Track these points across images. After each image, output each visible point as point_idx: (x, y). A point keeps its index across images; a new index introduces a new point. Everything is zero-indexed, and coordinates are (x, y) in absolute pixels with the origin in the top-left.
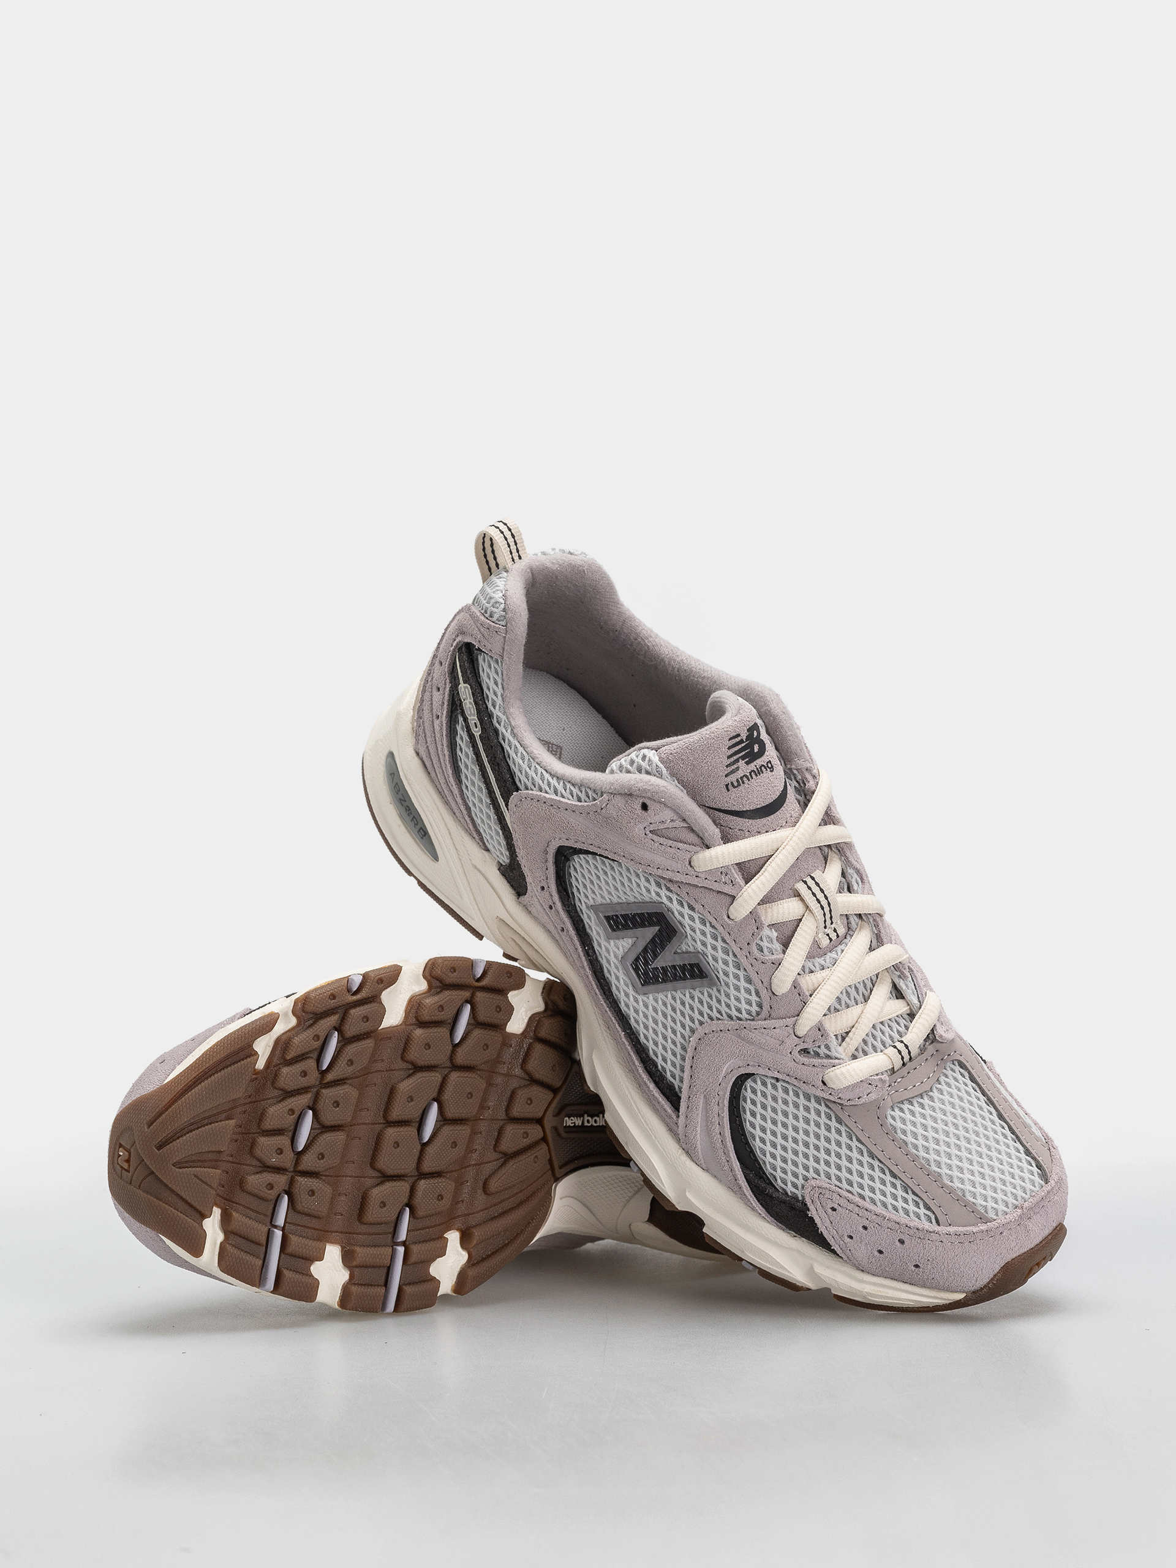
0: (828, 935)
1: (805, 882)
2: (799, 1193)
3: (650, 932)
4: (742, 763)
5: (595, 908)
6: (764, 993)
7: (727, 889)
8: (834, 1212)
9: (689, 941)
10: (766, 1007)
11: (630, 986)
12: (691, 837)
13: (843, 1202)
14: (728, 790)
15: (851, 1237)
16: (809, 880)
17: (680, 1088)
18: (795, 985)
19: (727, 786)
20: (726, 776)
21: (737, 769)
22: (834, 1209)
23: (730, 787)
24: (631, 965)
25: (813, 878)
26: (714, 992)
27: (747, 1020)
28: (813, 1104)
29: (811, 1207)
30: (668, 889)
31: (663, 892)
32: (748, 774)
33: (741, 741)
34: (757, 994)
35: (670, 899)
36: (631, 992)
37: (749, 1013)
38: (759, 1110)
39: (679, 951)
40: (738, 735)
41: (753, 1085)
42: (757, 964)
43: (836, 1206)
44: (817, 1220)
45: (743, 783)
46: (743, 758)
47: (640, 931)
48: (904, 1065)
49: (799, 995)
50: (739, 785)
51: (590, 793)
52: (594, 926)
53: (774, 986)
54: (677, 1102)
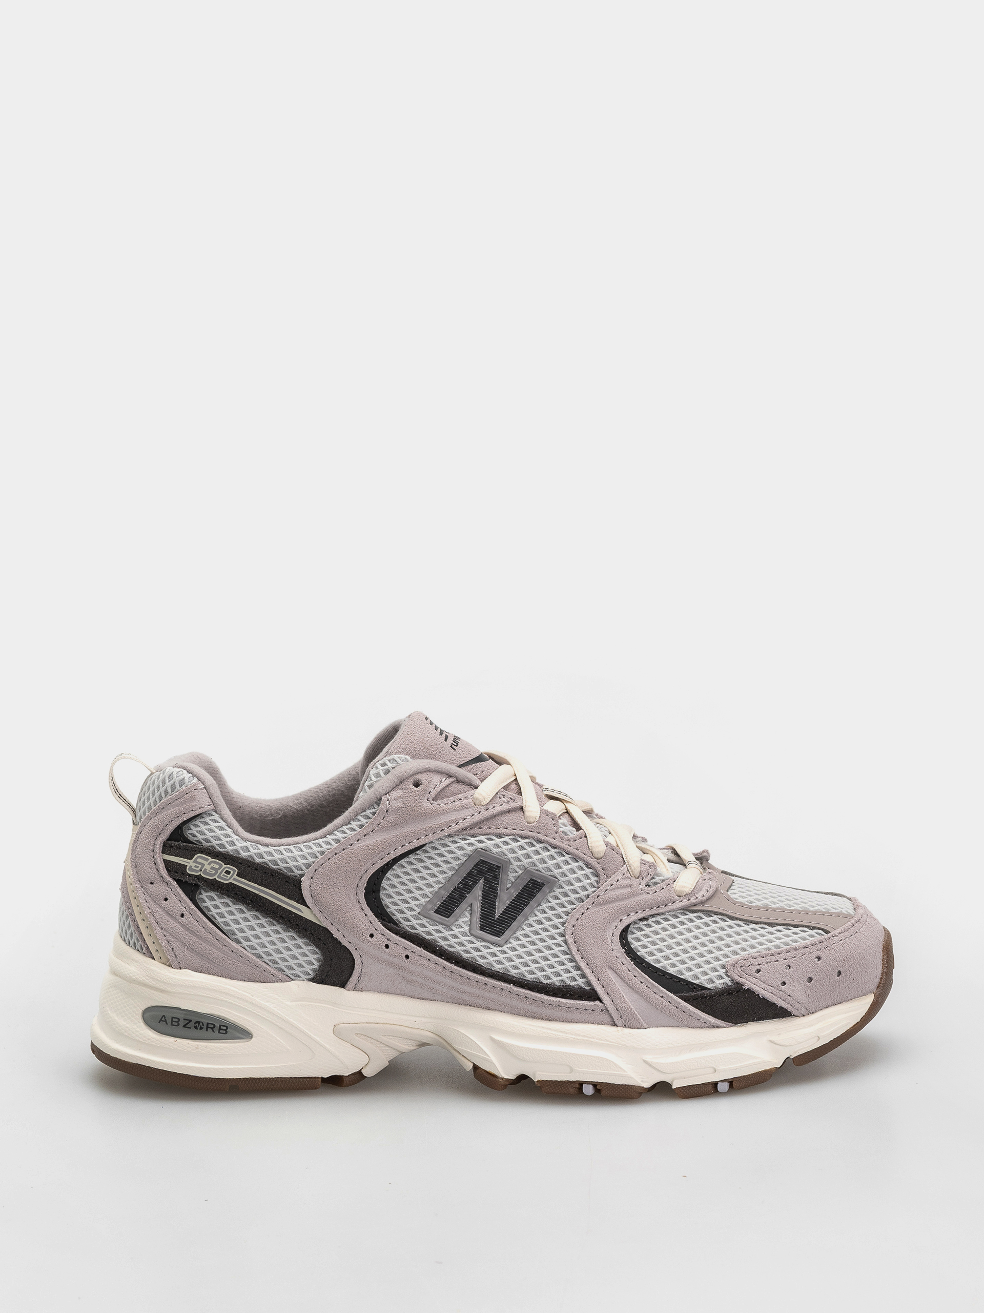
2: (727, 980)
3: (478, 892)
4: (445, 733)
6: (592, 861)
7: (513, 805)
8: (760, 972)
9: (515, 864)
10: (601, 873)
11: (492, 946)
12: (461, 787)
13: (760, 960)
15: (784, 983)
17: (589, 983)
18: (607, 844)
19: (451, 747)
20: (446, 740)
21: (447, 736)
22: (758, 971)
23: (453, 746)
24: (480, 930)
26: (558, 891)
27: (593, 892)
28: (682, 918)
29: (742, 980)
33: (431, 722)
34: (588, 865)
36: (495, 949)
37: (592, 885)
38: (652, 948)
39: (509, 886)
41: (634, 936)
42: (572, 842)
43: (758, 967)
44: (755, 988)
47: (470, 898)
49: (613, 850)
50: (457, 744)
51: (368, 812)
52: (430, 928)
53: (595, 850)
54: (591, 995)
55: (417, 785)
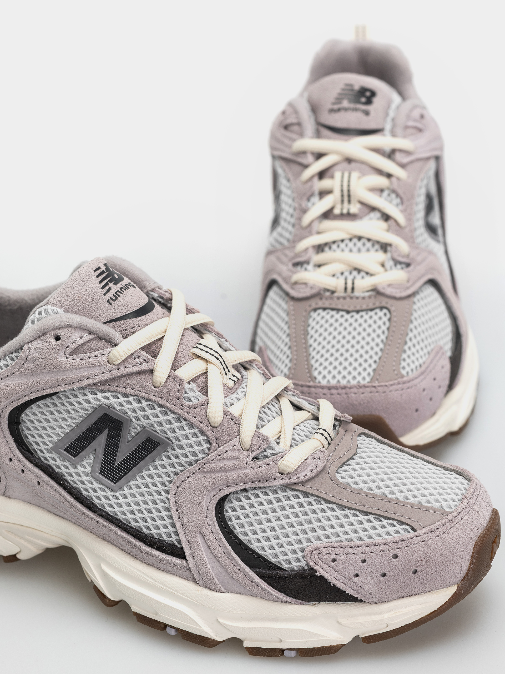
0: (230, 379)
1: (197, 347)
2: (303, 564)
3: (102, 439)
4: (111, 285)
5: (55, 449)
6: (207, 430)
7: (145, 367)
8: (336, 562)
9: (135, 422)
10: (213, 441)
11: (107, 490)
12: (101, 344)
13: (338, 550)
14: (111, 304)
15: (357, 575)
16: (199, 346)
17: (179, 542)
18: (226, 414)
19: (108, 301)
20: (105, 295)
21: (110, 289)
22: (334, 560)
23: (111, 301)
24: (100, 473)
25: (201, 344)
26: (171, 452)
27: (203, 458)
28: (281, 495)
29: (317, 568)
30: (103, 391)
31: (99, 395)
32: (119, 290)
33: (103, 272)
34: (203, 433)
35: (107, 398)
36: (109, 493)
37: (203, 452)
38: (244, 520)
39: (130, 439)
40: (99, 268)
41: (230, 505)
42: (191, 410)
43: (335, 557)
44: (326, 576)
45: (119, 296)
46: (110, 281)
47: (94, 444)
48: (329, 444)
49: (232, 420)
50: (117, 298)
51: (13, 355)
52: (59, 463)
53: (211, 420)
54: (180, 554)
55: (57, 338)
